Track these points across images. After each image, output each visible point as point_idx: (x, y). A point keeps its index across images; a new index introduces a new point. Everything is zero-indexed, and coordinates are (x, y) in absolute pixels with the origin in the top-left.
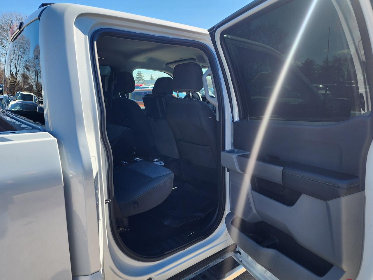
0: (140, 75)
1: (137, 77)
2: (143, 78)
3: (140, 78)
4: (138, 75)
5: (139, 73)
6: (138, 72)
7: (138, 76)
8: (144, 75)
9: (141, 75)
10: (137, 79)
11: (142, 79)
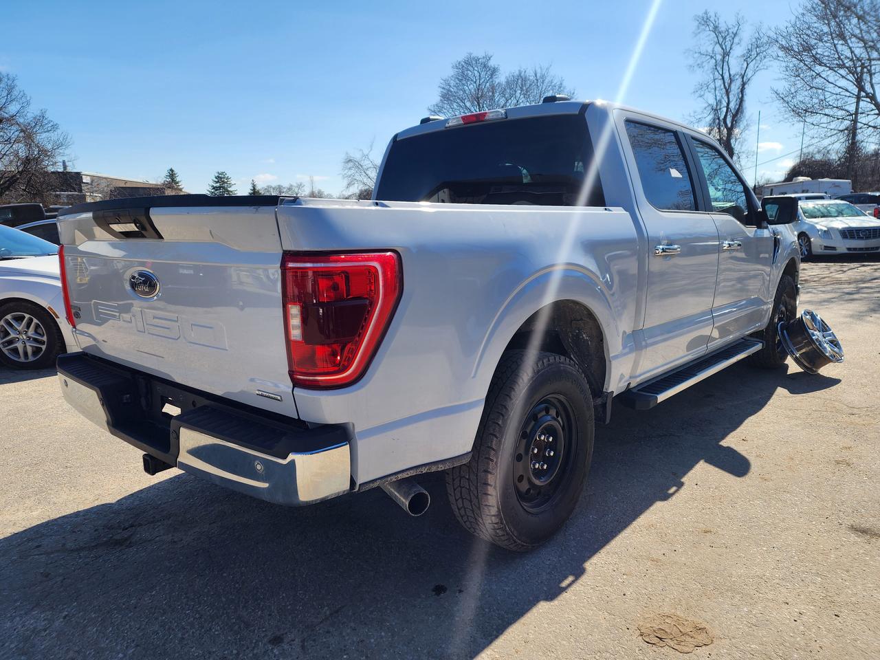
0: (224, 182)
1: (216, 187)
2: (229, 189)
3: (224, 188)
4: (217, 182)
5: (221, 178)
6: (217, 175)
7: (218, 185)
8: (233, 182)
9: (226, 183)
10: (216, 190)
11: (228, 191)
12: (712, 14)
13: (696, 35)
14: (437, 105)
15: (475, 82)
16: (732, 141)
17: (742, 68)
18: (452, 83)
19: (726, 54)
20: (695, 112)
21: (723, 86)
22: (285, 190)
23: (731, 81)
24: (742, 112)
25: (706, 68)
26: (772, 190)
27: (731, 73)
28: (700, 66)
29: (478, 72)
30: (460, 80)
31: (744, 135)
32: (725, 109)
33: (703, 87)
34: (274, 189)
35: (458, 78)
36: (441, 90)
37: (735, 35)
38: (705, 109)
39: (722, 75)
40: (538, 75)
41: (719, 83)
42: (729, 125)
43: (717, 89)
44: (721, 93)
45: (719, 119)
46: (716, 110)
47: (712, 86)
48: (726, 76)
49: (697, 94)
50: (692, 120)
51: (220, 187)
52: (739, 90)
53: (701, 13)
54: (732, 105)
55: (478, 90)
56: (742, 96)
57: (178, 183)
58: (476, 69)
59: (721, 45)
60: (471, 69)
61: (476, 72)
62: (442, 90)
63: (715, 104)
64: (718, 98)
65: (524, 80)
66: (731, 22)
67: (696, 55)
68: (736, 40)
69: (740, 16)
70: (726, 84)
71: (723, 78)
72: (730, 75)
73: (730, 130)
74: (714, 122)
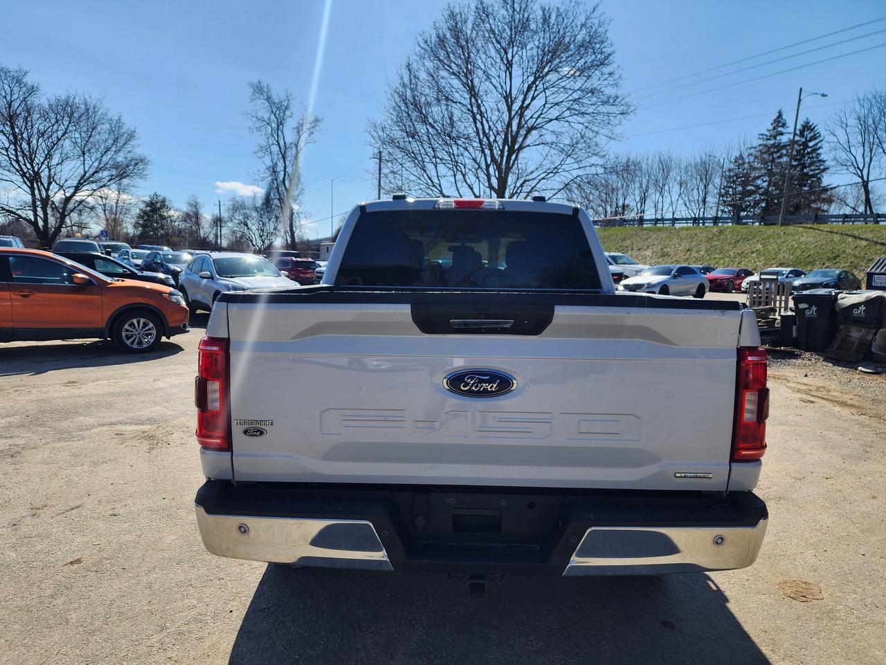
12: (264, 84)
13: (253, 100)
17: (294, 139)
19: (280, 123)
20: (258, 171)
21: (279, 151)
23: (286, 148)
24: (298, 177)
25: (263, 133)
26: (328, 248)
27: (286, 140)
28: (258, 129)
32: (282, 173)
37: (287, 108)
39: (277, 141)
41: (275, 149)
44: (277, 157)
45: (277, 180)
48: (282, 143)
49: (258, 156)
52: (294, 157)
53: (255, 81)
56: (297, 163)
59: (275, 115)
63: (272, 166)
64: (274, 161)
66: (283, 96)
67: (254, 119)
68: (288, 113)
69: (289, 93)
70: (282, 150)
71: (279, 144)
72: (285, 142)
74: (273, 183)
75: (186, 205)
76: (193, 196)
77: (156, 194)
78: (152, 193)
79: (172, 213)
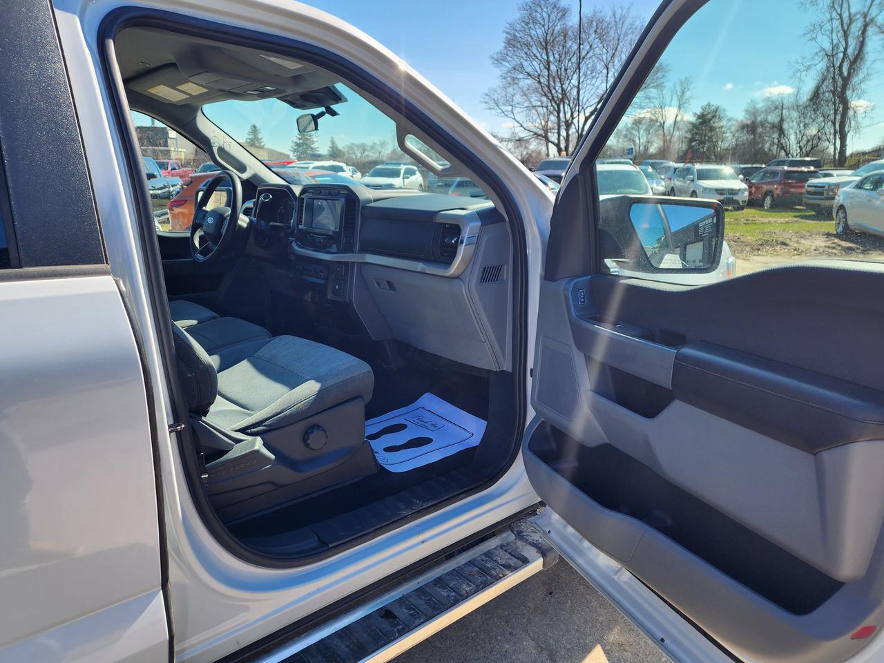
0: (307, 139)
1: (300, 143)
4: (300, 139)
11: (312, 148)
14: (501, 53)
15: (544, 26)
16: (849, 93)
17: (865, 6)
18: (519, 27)
21: (840, 26)
22: (368, 148)
23: (851, 20)
24: (861, 59)
25: (821, 6)
27: (851, 12)
29: (547, 13)
30: (527, 24)
31: (863, 86)
32: (841, 55)
33: (816, 28)
34: (357, 147)
35: (524, 21)
36: (505, 35)
38: (817, 54)
39: (840, 15)
40: (618, 16)
41: (836, 23)
42: (846, 74)
43: (835, 31)
44: (838, 36)
45: (834, 67)
46: (830, 56)
47: (828, 26)
48: (845, 16)
49: (809, 36)
50: (799, 68)
51: (303, 144)
52: (860, 32)
54: (850, 51)
55: (547, 34)
56: (864, 39)
57: (260, 139)
58: (545, 10)
60: (539, 10)
61: (544, 14)
62: (507, 35)
63: (831, 49)
64: (835, 42)
65: (600, 21)
70: (845, 25)
71: (841, 18)
72: (850, 14)
73: (846, 81)
74: (828, 70)
75: (743, 114)
76: (752, 101)
77: (709, 105)
78: (705, 103)
79: (724, 123)
